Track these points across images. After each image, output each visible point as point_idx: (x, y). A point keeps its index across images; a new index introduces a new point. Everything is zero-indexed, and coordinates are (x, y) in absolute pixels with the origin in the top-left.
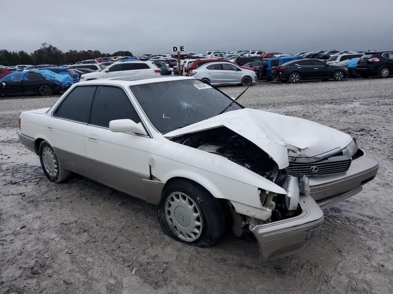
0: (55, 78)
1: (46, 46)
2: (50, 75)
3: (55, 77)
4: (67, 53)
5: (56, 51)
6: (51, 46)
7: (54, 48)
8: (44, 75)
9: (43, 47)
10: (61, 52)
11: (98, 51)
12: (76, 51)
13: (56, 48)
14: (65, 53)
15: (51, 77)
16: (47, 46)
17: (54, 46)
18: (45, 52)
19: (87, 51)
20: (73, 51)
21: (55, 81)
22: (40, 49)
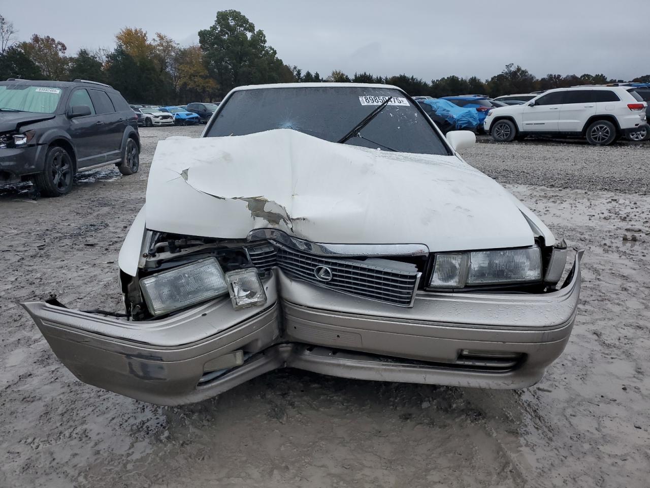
0: (450, 113)
1: (511, 69)
2: (444, 107)
3: (448, 111)
4: (543, 80)
5: (526, 76)
6: (519, 69)
7: (524, 72)
8: (436, 107)
9: (506, 70)
10: (533, 77)
11: (602, 75)
12: (559, 76)
13: (526, 72)
14: (540, 79)
15: (444, 110)
16: (513, 69)
17: (523, 69)
18: (507, 78)
19: (581, 77)
20: (555, 75)
21: (448, 116)
22: (501, 73)
